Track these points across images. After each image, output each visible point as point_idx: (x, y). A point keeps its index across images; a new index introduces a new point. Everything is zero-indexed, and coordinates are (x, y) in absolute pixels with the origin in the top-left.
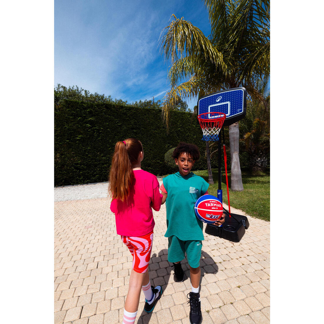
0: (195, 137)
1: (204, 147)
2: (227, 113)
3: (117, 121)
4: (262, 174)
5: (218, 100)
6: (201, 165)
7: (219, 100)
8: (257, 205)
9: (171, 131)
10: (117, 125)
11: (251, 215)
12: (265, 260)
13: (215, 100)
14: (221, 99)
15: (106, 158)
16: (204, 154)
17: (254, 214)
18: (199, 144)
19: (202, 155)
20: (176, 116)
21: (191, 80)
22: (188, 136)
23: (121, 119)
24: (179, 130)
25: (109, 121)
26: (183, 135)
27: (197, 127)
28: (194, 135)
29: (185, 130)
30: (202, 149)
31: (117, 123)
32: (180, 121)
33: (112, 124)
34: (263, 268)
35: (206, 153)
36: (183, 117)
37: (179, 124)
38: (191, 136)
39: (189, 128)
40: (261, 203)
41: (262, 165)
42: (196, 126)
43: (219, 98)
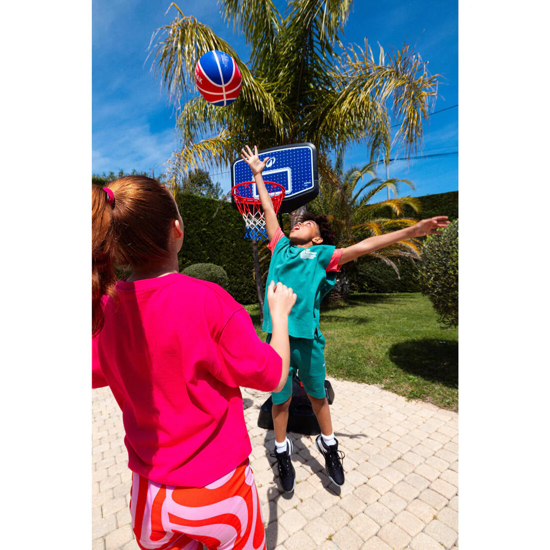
0: (234, 244)
1: (250, 263)
2: (287, 189)
4: (342, 304)
5: (268, 163)
6: (246, 295)
7: (270, 165)
8: (342, 357)
9: (189, 234)
11: (335, 376)
12: (367, 461)
14: (274, 163)
16: (252, 276)
17: (340, 373)
18: (241, 258)
19: (248, 278)
20: (197, 206)
21: (221, 136)
22: (222, 243)
24: (204, 232)
26: (213, 241)
27: (236, 227)
28: (232, 242)
29: (215, 232)
30: (248, 267)
32: (205, 215)
34: (366, 480)
35: (254, 273)
36: (209, 207)
37: (203, 220)
38: (226, 243)
39: (222, 228)
40: (347, 352)
41: (342, 290)
42: (235, 225)
43: (271, 161)
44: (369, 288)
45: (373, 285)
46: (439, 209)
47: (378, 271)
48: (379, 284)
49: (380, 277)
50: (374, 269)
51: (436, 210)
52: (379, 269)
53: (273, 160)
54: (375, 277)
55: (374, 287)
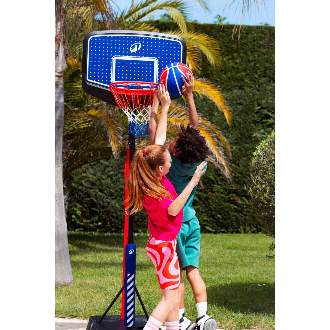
5: (133, 47)
7: (135, 50)
13: (126, 46)
14: (139, 49)
43: (136, 46)
44: (85, 221)
45: (93, 213)
46: (242, 58)
47: (109, 181)
48: (108, 212)
49: (111, 194)
50: (99, 174)
51: (236, 58)
52: (110, 177)
53: (138, 45)
54: (100, 193)
55: (97, 218)
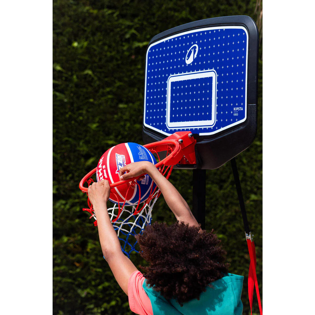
2: (210, 117)
3: (129, 27)
5: (189, 56)
10: (130, 49)
14: (195, 55)
15: (73, 205)
23: (153, 21)
25: (94, 34)
31: (128, 41)
33: (104, 44)
43: (193, 52)
53: (195, 50)
